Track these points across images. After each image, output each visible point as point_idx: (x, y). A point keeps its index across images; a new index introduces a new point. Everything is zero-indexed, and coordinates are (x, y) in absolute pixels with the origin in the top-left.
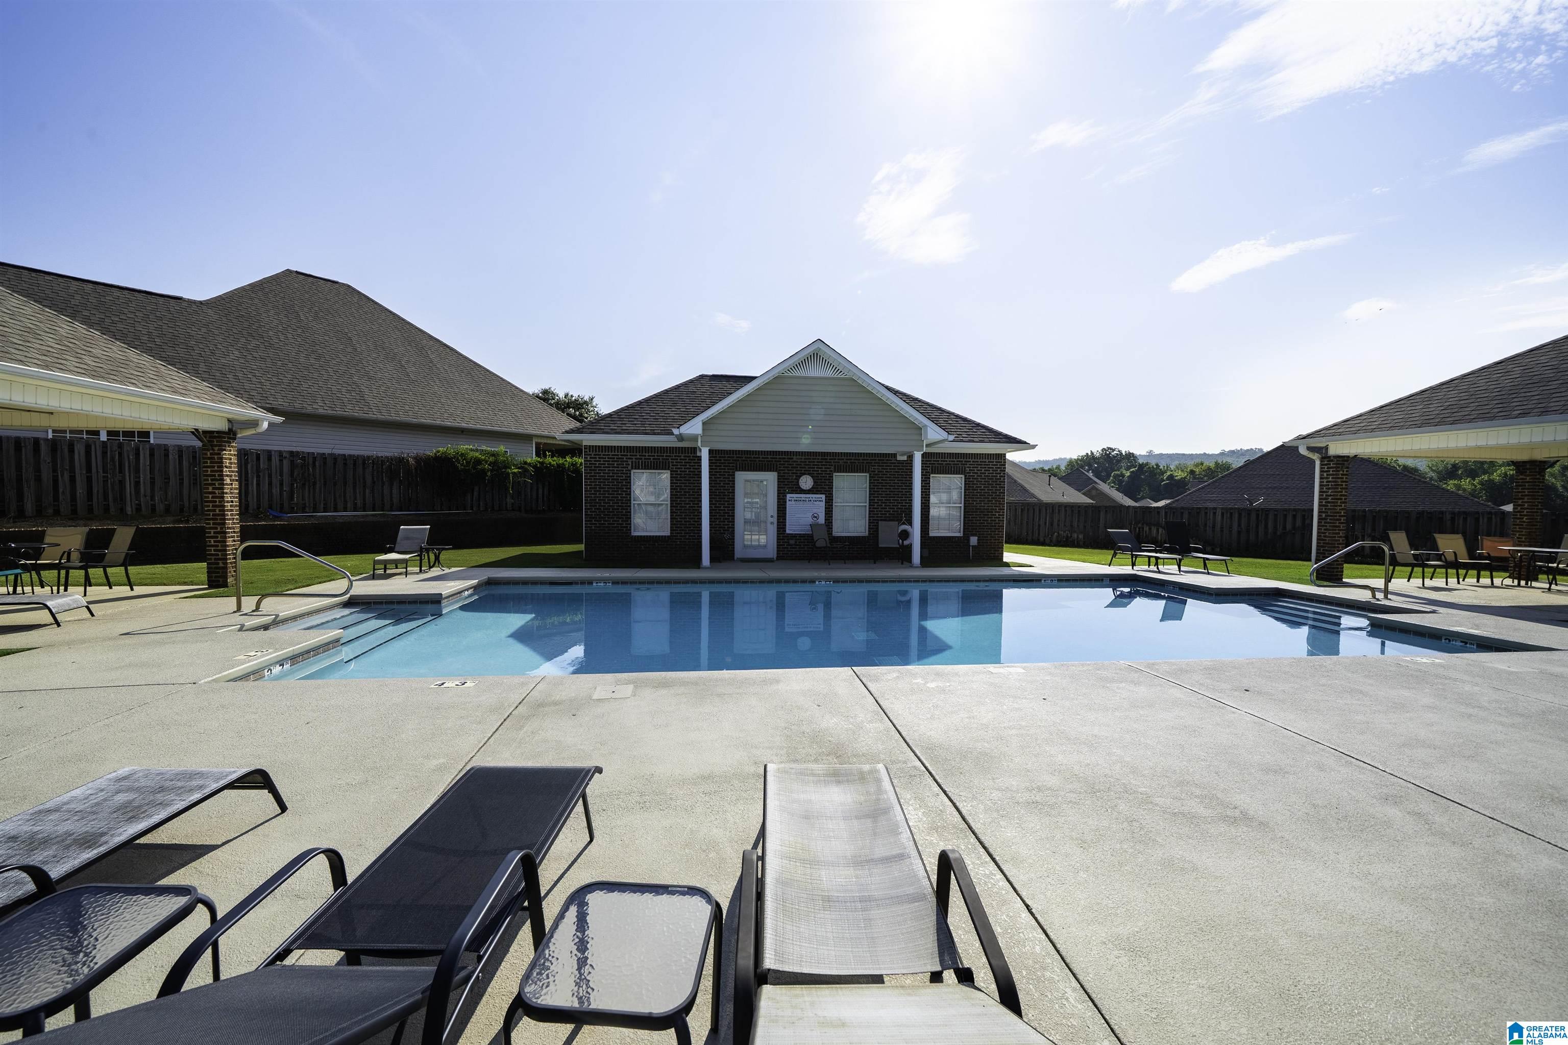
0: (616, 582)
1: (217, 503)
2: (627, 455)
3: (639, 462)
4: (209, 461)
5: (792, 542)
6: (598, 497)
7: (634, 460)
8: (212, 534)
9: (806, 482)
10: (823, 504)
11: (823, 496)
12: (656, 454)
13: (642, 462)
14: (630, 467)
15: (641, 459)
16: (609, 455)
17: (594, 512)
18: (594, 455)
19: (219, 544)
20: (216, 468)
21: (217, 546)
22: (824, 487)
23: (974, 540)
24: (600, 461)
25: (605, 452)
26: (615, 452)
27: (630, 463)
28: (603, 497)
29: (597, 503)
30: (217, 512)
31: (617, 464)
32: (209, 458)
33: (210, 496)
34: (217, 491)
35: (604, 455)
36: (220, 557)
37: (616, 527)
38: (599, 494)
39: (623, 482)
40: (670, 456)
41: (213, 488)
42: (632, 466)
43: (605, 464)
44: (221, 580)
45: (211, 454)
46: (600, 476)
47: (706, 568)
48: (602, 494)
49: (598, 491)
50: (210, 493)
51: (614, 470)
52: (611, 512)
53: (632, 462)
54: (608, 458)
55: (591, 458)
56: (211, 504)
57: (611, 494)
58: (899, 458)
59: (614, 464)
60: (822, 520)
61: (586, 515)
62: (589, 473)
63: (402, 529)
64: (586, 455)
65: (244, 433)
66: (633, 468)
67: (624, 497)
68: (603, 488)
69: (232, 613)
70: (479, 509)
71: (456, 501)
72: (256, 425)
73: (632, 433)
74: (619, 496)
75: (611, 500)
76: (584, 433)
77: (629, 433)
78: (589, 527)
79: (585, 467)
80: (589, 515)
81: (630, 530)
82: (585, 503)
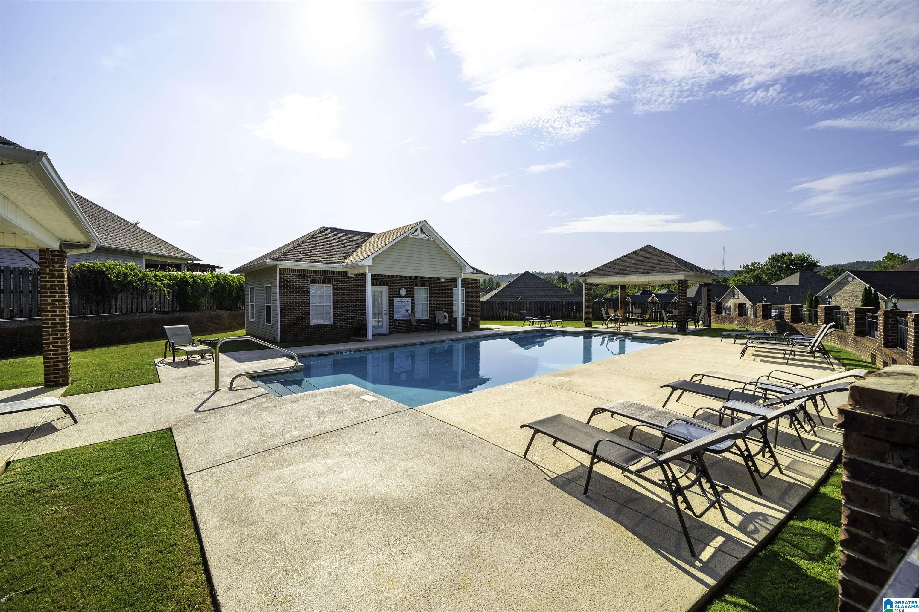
0: (355, 351)
1: (58, 313)
2: (308, 275)
3: (315, 279)
4: (47, 277)
5: (397, 324)
6: (289, 301)
8: (51, 340)
9: (403, 292)
10: (410, 303)
11: (410, 299)
12: (325, 275)
13: (317, 280)
14: (309, 282)
15: (316, 277)
16: (296, 275)
17: (287, 311)
18: (287, 274)
19: (59, 349)
20: (56, 283)
22: (410, 294)
23: (470, 319)
24: (290, 278)
25: (294, 273)
26: (300, 273)
27: (309, 280)
28: (292, 301)
29: (289, 305)
30: (57, 320)
31: (301, 281)
32: (48, 274)
33: (49, 306)
35: (293, 275)
36: (63, 359)
37: (301, 320)
38: (290, 299)
39: (305, 292)
40: (333, 276)
41: (52, 300)
42: (311, 282)
43: (293, 280)
44: (64, 379)
45: (50, 270)
46: (290, 288)
47: (371, 340)
48: (292, 299)
49: (289, 298)
50: (51, 304)
51: (299, 284)
52: (297, 311)
53: (311, 279)
54: (296, 277)
55: (284, 276)
56: (50, 314)
57: (298, 299)
58: (442, 280)
59: (299, 281)
60: (410, 312)
61: (280, 313)
62: (283, 286)
63: (167, 328)
64: (281, 274)
65: (70, 253)
66: (311, 283)
67: (306, 301)
68: (292, 296)
69: (215, 392)
70: (122, 312)
71: (104, 306)
72: (87, 247)
73: (314, 262)
74: (303, 301)
75: (297, 303)
76: (284, 260)
77: (311, 262)
78: (283, 321)
79: (280, 282)
80: (283, 313)
81: (310, 321)
82: (280, 305)
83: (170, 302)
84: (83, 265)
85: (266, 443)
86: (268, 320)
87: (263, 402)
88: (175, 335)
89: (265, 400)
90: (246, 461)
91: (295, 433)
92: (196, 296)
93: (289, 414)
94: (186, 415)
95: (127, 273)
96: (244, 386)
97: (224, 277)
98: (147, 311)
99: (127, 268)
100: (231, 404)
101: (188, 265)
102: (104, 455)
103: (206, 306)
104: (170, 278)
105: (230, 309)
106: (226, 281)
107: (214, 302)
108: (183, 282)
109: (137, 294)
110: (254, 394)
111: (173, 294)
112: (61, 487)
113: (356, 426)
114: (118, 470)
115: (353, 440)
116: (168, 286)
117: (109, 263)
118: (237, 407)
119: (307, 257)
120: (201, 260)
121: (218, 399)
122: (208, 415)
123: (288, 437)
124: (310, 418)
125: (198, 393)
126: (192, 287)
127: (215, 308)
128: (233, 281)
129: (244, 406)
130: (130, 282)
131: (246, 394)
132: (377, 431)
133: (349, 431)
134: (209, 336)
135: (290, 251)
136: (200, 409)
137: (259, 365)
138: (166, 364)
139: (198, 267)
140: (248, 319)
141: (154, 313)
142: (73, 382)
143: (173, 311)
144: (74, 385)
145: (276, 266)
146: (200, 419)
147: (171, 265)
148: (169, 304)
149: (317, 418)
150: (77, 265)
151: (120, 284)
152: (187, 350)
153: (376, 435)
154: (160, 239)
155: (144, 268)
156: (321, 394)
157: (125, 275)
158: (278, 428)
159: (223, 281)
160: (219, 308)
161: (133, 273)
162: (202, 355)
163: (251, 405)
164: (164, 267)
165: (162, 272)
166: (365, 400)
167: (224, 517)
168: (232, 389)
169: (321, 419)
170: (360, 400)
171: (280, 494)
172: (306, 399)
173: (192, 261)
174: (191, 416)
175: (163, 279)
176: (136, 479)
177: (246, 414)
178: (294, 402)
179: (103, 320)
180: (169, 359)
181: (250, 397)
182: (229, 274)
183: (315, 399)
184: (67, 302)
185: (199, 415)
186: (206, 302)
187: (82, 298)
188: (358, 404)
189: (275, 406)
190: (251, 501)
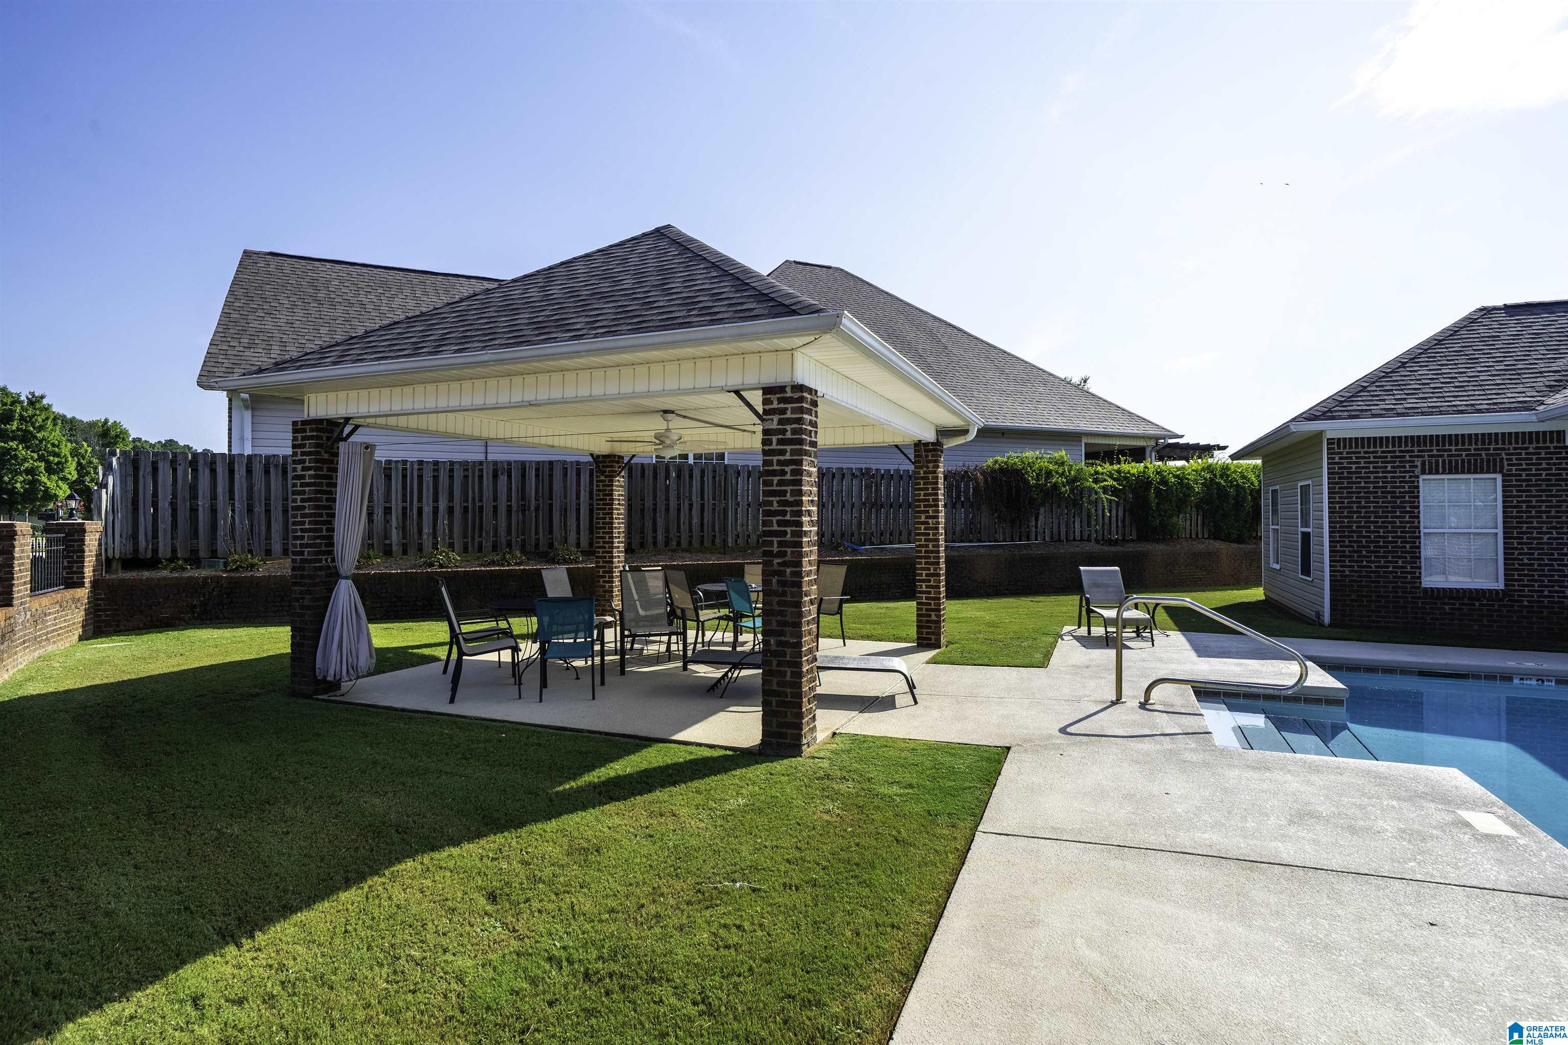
1: (931, 537)
2: (1413, 451)
3: (1437, 461)
4: (922, 482)
6: (1355, 522)
7: (1426, 458)
8: (924, 577)
12: (1474, 446)
13: (1444, 461)
14: (1418, 471)
15: (1442, 456)
16: (1377, 452)
17: (1348, 546)
18: (1348, 453)
19: (932, 590)
20: (930, 491)
21: (930, 593)
24: (1359, 463)
25: (1369, 447)
26: (1387, 447)
27: (1419, 464)
28: (1366, 522)
29: (1354, 532)
30: (931, 548)
31: (1392, 467)
32: (923, 478)
33: (923, 527)
34: (930, 521)
35: (1366, 453)
36: (933, 607)
37: (1391, 572)
38: (1358, 517)
39: (1404, 497)
40: (1504, 449)
41: (927, 517)
42: (1422, 469)
43: (1368, 468)
44: (933, 637)
45: (925, 473)
46: (1360, 488)
48: (1364, 517)
49: (1355, 512)
50: (923, 523)
51: (1386, 477)
52: (1381, 547)
53: (1423, 462)
54: (1374, 457)
55: (1340, 458)
56: (923, 538)
57: (1381, 517)
59: (1386, 467)
61: (1330, 551)
62: (1337, 483)
63: (1085, 571)
64: (1332, 454)
65: (950, 443)
66: (1423, 473)
67: (1408, 522)
68: (1364, 507)
69: (1113, 703)
70: (1044, 539)
71: (1020, 528)
72: (965, 432)
73: (1431, 414)
74: (1397, 520)
75: (1381, 527)
76: (1340, 418)
77: (1423, 414)
78: (1339, 571)
79: (1329, 473)
80: (1338, 551)
81: (1419, 578)
82: (1330, 532)
83: (1119, 523)
84: (996, 462)
85: (1133, 831)
86: (1306, 570)
87: (1186, 749)
88: (1096, 585)
89: (1193, 745)
90: (1076, 851)
91: (1207, 836)
92: (1166, 511)
93: (1225, 790)
94: (1044, 733)
95: (1051, 471)
96: (1172, 706)
97: (1225, 468)
98: (1081, 540)
99: (1051, 463)
100: (1125, 734)
101: (1157, 448)
102: (912, 758)
103: (1188, 531)
104: (1120, 477)
105: (1239, 540)
106: (1228, 476)
107: (1203, 524)
108: (1142, 483)
109: (1067, 508)
110: (1179, 725)
111: (1124, 507)
112: (850, 784)
113: (1380, 881)
114: (911, 786)
115: (1340, 912)
116: (1114, 491)
117: (1029, 454)
118: (1132, 743)
119: (1411, 402)
120: (1182, 436)
121: (1110, 721)
122: (1074, 744)
123: (1184, 840)
124: (1267, 815)
125: (1087, 699)
126: (1158, 492)
127: (1206, 536)
128: (1243, 477)
129: (1145, 746)
130: (1055, 486)
131: (1165, 723)
132: (1438, 919)
133: (1348, 885)
134: (1172, 594)
135: (1360, 391)
136: (1069, 730)
137: (1237, 669)
138: (1075, 638)
139: (1178, 451)
140: (1268, 563)
141: (1093, 543)
142: (949, 643)
143: (1124, 540)
144: (949, 648)
145: (1320, 434)
146: (1057, 747)
147: (1122, 451)
148: (1117, 527)
149: (1284, 822)
150: (990, 461)
151: (1041, 491)
152: (1105, 616)
153: (1427, 931)
154: (1111, 403)
155: (1083, 459)
156: (1339, 771)
157: (1049, 474)
158: (1179, 810)
159: (1221, 477)
160: (1216, 535)
161: (1060, 470)
162: (1138, 628)
163: (1158, 747)
164: (1109, 455)
165: (1107, 465)
166: (1467, 825)
167: (979, 927)
168: (1147, 707)
169: (1292, 830)
170: (1449, 818)
171: (1089, 941)
172: (1289, 771)
173: (1164, 438)
174: (1051, 737)
175: (1106, 478)
176: (918, 808)
177: (1138, 762)
178: (1254, 768)
179: (1016, 552)
180: (1083, 631)
181: (1168, 731)
182: (1230, 461)
183: (1314, 778)
184: (942, 520)
185: (1062, 739)
186: (1188, 522)
187: (993, 514)
188: (1435, 828)
189: (1206, 764)
190: (1034, 923)
